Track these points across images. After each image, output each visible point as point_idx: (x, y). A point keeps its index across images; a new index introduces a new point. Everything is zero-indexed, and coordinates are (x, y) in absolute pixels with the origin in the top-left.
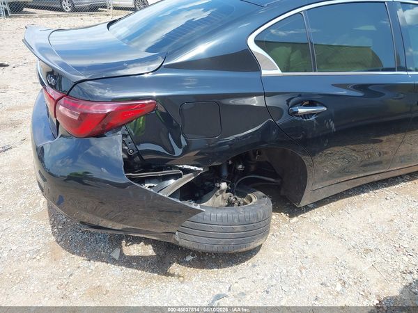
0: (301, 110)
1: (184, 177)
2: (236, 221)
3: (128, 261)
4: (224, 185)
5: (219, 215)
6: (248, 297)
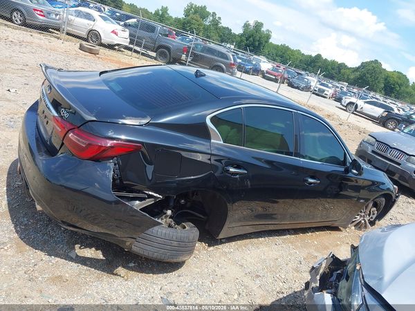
0: (232, 170)
1: (147, 200)
2: (174, 238)
3: (83, 261)
4: (169, 212)
5: (164, 231)
6: (174, 296)
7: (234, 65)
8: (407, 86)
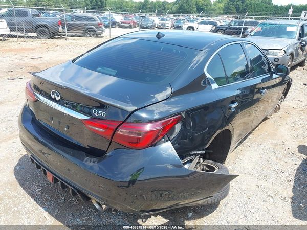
1: (195, 160)
7: (101, 24)
8: (211, 5)
